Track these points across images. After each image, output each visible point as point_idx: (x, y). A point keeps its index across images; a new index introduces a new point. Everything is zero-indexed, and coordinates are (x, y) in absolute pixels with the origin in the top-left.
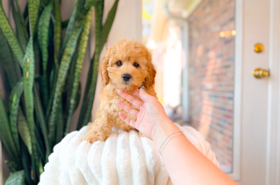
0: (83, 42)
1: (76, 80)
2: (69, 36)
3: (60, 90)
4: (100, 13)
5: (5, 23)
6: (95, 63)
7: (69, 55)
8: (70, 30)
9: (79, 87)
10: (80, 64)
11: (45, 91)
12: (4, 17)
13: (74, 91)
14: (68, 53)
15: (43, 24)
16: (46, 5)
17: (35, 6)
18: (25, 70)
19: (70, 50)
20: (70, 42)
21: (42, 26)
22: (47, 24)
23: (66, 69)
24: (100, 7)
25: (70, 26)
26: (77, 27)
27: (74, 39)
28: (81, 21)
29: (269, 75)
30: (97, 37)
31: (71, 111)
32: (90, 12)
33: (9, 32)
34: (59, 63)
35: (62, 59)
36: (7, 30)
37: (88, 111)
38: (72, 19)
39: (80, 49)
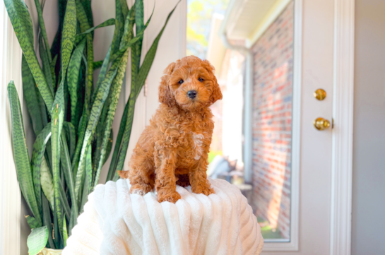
0: (117, 86)
1: (108, 128)
2: (102, 80)
3: (89, 139)
4: (137, 53)
5: (36, 67)
6: (130, 109)
7: (101, 100)
8: (103, 73)
9: (111, 136)
10: (113, 111)
11: (73, 139)
12: (35, 61)
13: (106, 140)
14: (100, 98)
15: (74, 65)
16: (77, 44)
17: (68, 51)
18: (53, 116)
19: (103, 95)
20: (102, 85)
21: (71, 67)
22: (78, 65)
23: (98, 115)
24: (137, 47)
25: (103, 69)
26: (110, 70)
27: (106, 82)
28: (116, 64)
29: (333, 126)
30: (132, 80)
31: (101, 163)
32: (126, 54)
33: (39, 77)
34: (90, 109)
35: (94, 105)
36: (38, 75)
37: (120, 163)
38: (106, 61)
39: (114, 94)
